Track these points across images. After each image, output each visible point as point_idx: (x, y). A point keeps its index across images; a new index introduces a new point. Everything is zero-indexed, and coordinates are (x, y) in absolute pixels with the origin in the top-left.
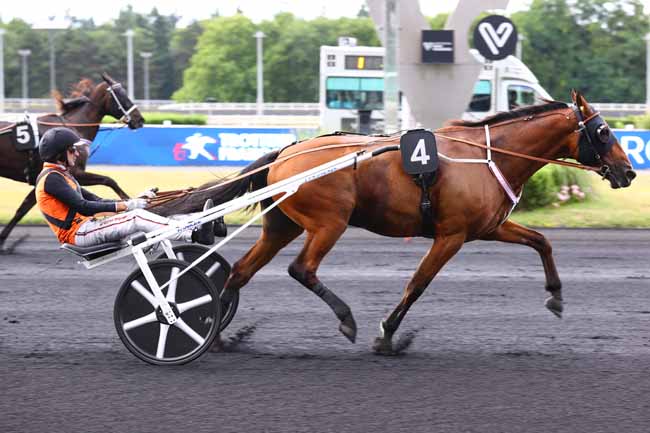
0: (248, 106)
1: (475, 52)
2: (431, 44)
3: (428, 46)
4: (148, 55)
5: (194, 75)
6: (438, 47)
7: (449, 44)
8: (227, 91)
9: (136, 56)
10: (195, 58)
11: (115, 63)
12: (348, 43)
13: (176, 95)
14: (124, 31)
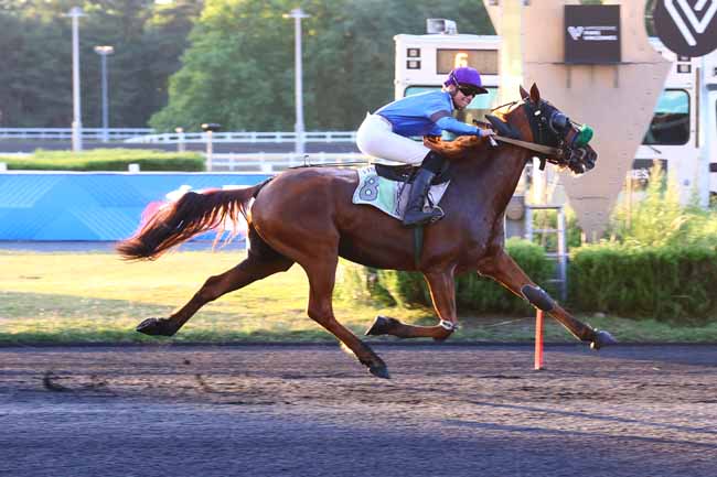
0: (279, 137)
1: (656, 43)
2: (580, 29)
3: (575, 32)
4: (107, 49)
5: (186, 82)
6: (593, 34)
7: (613, 28)
8: (242, 112)
9: (87, 52)
10: (187, 55)
11: (51, 64)
12: (443, 29)
13: (155, 118)
14: (66, 10)
